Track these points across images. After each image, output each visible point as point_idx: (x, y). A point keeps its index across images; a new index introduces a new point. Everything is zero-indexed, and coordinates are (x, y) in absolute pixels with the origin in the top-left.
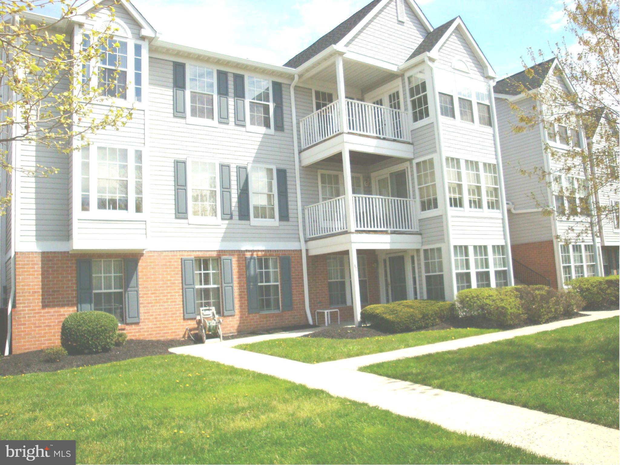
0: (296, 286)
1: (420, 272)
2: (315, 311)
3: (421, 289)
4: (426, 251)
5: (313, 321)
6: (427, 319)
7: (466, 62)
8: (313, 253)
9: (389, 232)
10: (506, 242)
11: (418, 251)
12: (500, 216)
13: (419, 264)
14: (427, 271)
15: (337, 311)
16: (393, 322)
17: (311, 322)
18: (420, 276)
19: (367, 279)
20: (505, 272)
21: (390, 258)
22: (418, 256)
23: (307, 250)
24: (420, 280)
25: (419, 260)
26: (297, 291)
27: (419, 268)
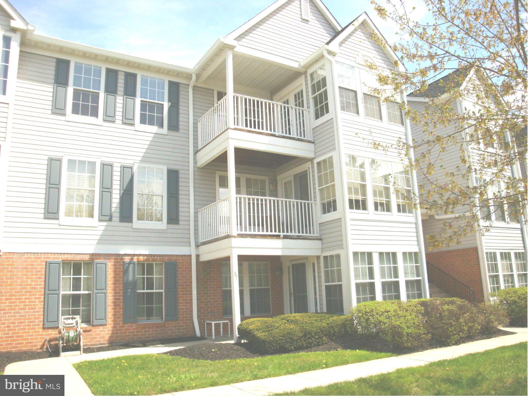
0: (183, 294)
1: (320, 281)
2: (204, 322)
3: (321, 300)
4: (326, 258)
5: (201, 333)
6: (309, 338)
7: (372, 57)
8: (204, 258)
9: (282, 236)
10: (420, 249)
11: (318, 257)
12: (413, 220)
13: (319, 272)
14: (327, 281)
15: (228, 323)
16: (264, 341)
17: (198, 333)
18: (320, 286)
19: (269, 287)
20: (418, 282)
21: (293, 265)
22: (319, 263)
23: (198, 256)
24: (320, 290)
25: (319, 268)
26: (183, 300)
27: (320, 277)
